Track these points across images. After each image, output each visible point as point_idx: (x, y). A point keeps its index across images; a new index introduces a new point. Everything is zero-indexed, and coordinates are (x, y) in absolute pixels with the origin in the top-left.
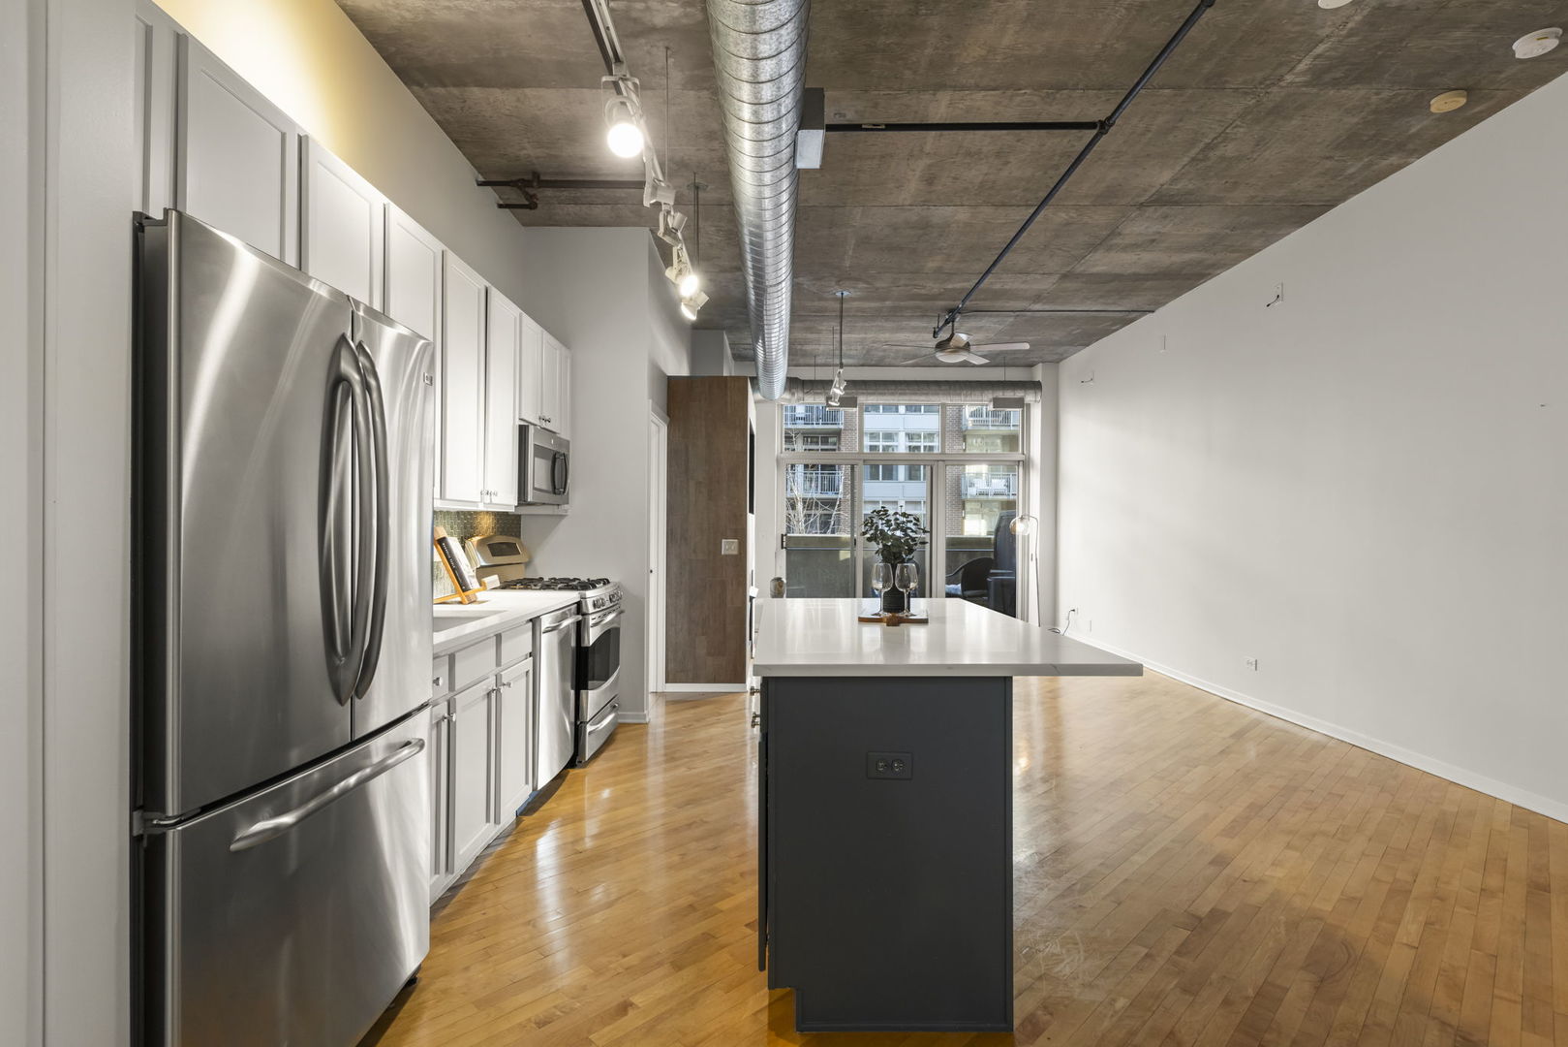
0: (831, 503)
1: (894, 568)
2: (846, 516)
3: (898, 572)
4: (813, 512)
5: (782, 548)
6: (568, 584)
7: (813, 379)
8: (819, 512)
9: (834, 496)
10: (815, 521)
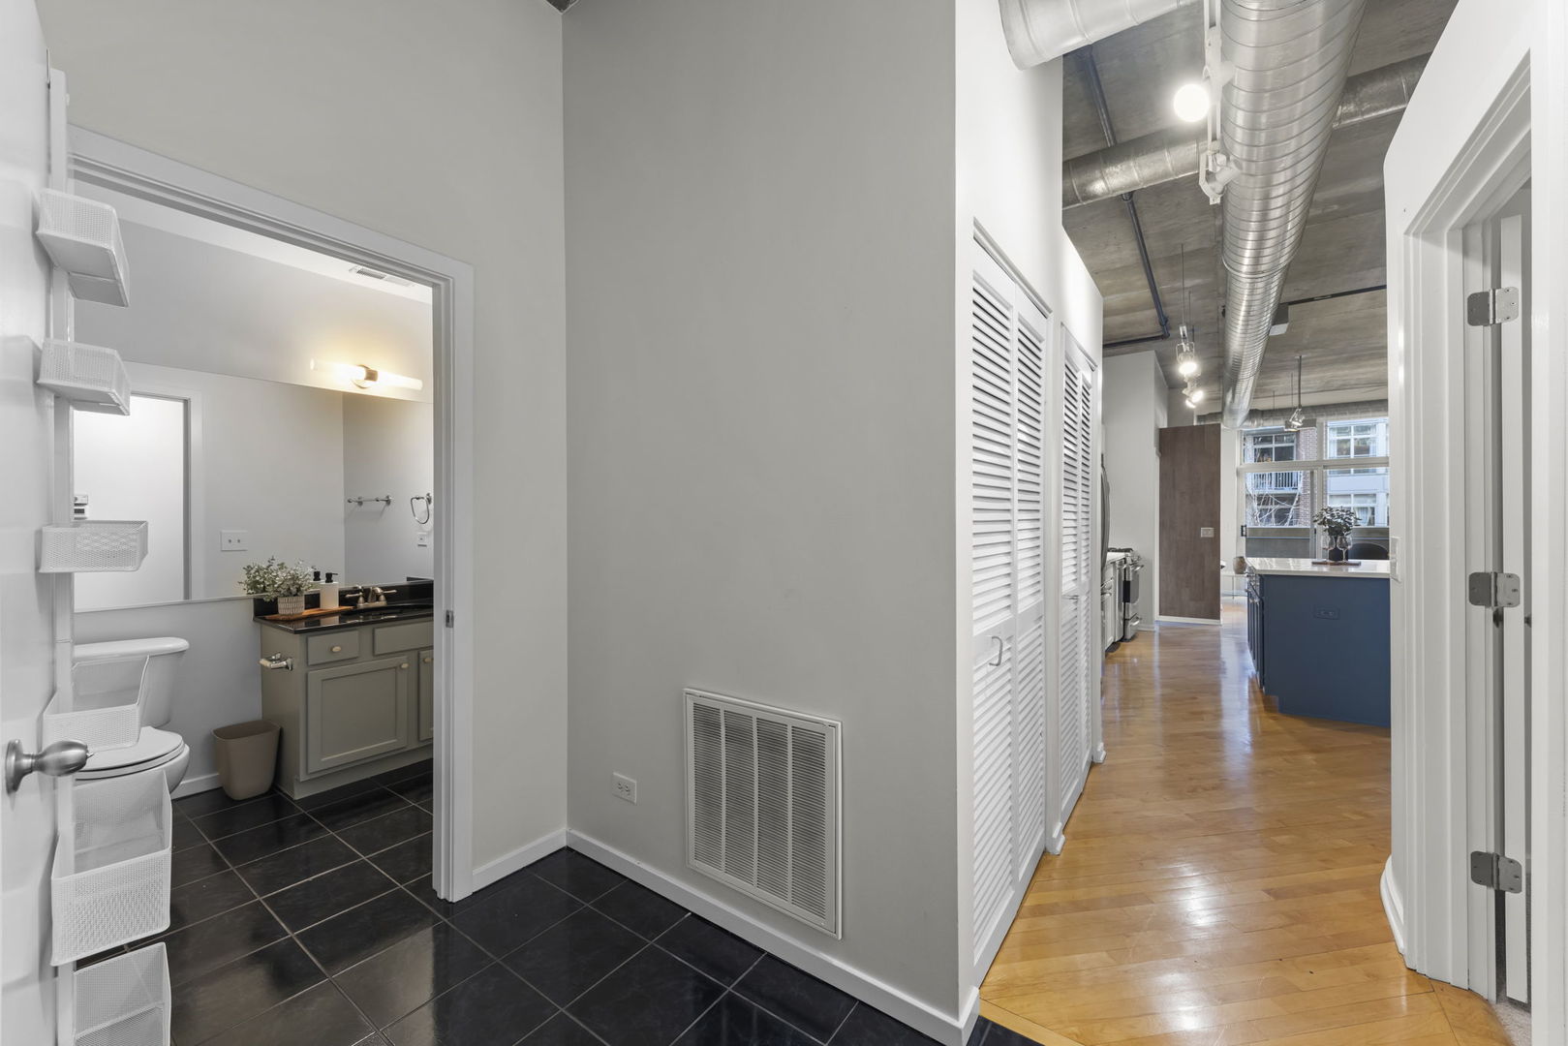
0: (1290, 499)
1: (1336, 538)
2: (1305, 510)
3: (1338, 540)
4: (1269, 507)
5: (1242, 535)
6: (1120, 551)
7: (1272, 408)
8: (1274, 507)
9: (1293, 492)
10: (1270, 516)
